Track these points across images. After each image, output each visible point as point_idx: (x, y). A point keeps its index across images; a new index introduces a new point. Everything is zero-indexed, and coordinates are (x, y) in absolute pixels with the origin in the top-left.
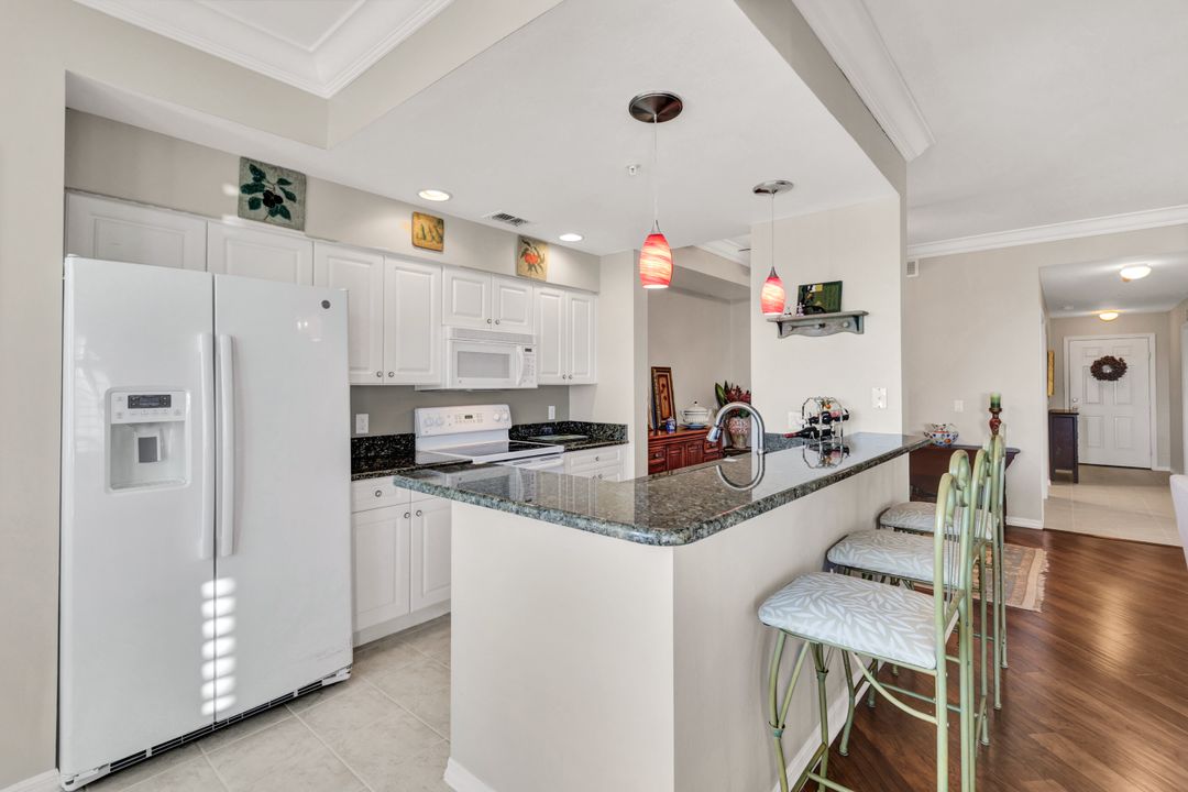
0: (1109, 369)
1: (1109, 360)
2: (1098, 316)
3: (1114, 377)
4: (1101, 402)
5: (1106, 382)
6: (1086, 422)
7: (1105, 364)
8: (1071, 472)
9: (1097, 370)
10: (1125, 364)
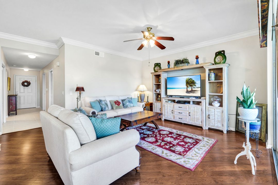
0: (26, 84)
1: (26, 82)
2: (23, 70)
3: (27, 86)
4: (24, 92)
5: (25, 87)
6: (20, 98)
7: (25, 82)
8: (15, 112)
9: (23, 84)
10: (30, 83)
